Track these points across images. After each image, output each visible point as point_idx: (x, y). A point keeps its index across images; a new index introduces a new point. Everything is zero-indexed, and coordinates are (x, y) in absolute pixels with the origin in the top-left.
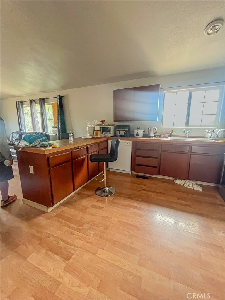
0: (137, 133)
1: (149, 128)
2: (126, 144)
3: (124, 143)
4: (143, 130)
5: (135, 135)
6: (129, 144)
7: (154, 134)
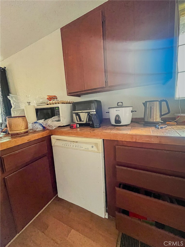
0: (118, 116)
1: (146, 102)
2: (89, 147)
3: (85, 146)
4: (131, 109)
5: (113, 122)
6: (95, 149)
7: (161, 115)
